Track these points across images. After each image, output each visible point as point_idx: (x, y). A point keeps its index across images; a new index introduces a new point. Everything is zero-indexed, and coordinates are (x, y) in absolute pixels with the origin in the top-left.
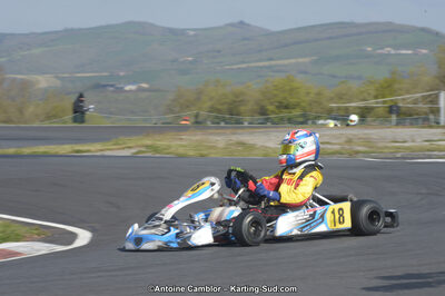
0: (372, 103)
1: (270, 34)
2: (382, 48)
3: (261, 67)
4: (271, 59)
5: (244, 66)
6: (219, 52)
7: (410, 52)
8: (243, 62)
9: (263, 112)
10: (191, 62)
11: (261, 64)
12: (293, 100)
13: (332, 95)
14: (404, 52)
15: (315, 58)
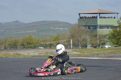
0: (53, 42)
1: (25, 24)
2: (55, 28)
3: (23, 33)
4: (25, 31)
5: (18, 33)
6: (11, 29)
7: (63, 29)
8: (18, 32)
9: (23, 45)
10: (3, 32)
11: (22, 32)
12: (31, 42)
13: (42, 40)
14: (61, 29)
15: (37, 30)
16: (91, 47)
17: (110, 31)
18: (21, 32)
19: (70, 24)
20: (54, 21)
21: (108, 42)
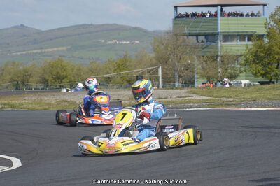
1: (39, 32)
2: (111, 41)
3: (36, 53)
4: (42, 48)
5: (24, 53)
6: (8, 44)
7: (128, 42)
8: (24, 51)
11: (35, 51)
13: (87, 70)
14: (124, 42)
15: (69, 47)
16: (203, 83)
17: (247, 46)
18: (31, 52)
19: (145, 32)
20: (108, 25)
21: (244, 73)
